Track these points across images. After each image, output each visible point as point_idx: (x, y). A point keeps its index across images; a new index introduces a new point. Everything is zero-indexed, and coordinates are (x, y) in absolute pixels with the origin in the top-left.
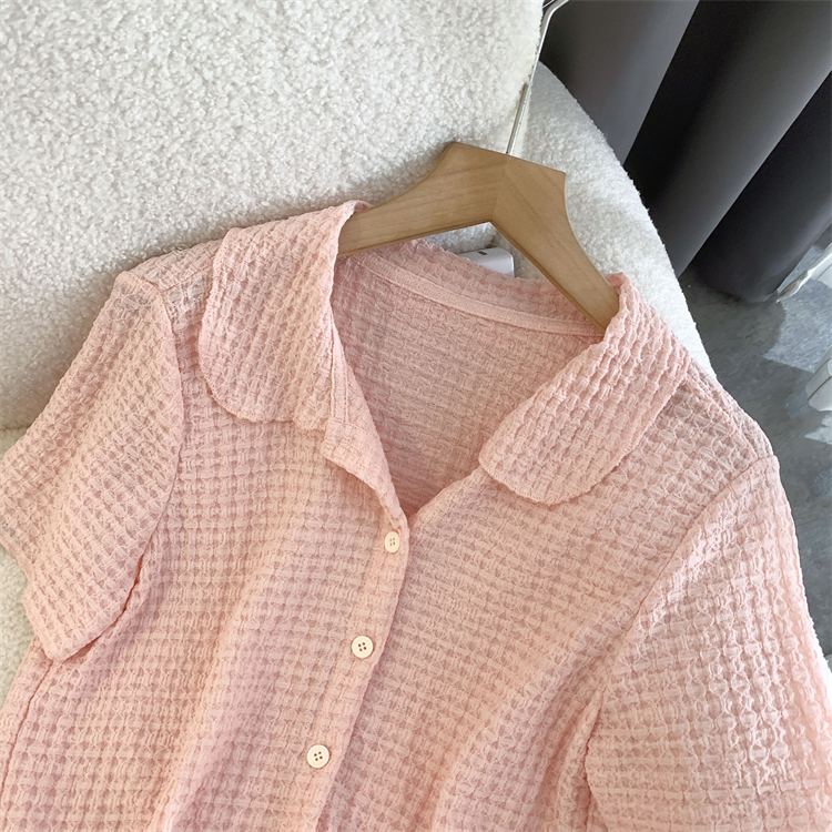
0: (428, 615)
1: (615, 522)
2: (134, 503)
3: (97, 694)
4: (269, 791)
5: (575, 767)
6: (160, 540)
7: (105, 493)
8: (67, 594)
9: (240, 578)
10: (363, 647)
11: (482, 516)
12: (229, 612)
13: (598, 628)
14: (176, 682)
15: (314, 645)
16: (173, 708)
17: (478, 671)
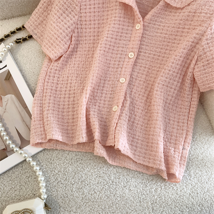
0: (148, 46)
1: (201, 7)
2: (69, 19)
3: (64, 70)
4: (111, 89)
5: (191, 74)
6: (76, 31)
7: (61, 17)
8: (54, 44)
9: (97, 42)
10: (131, 55)
11: (162, 16)
12: (96, 50)
13: (197, 34)
14: (84, 66)
15: (119, 56)
16: (84, 72)
17: (162, 58)
